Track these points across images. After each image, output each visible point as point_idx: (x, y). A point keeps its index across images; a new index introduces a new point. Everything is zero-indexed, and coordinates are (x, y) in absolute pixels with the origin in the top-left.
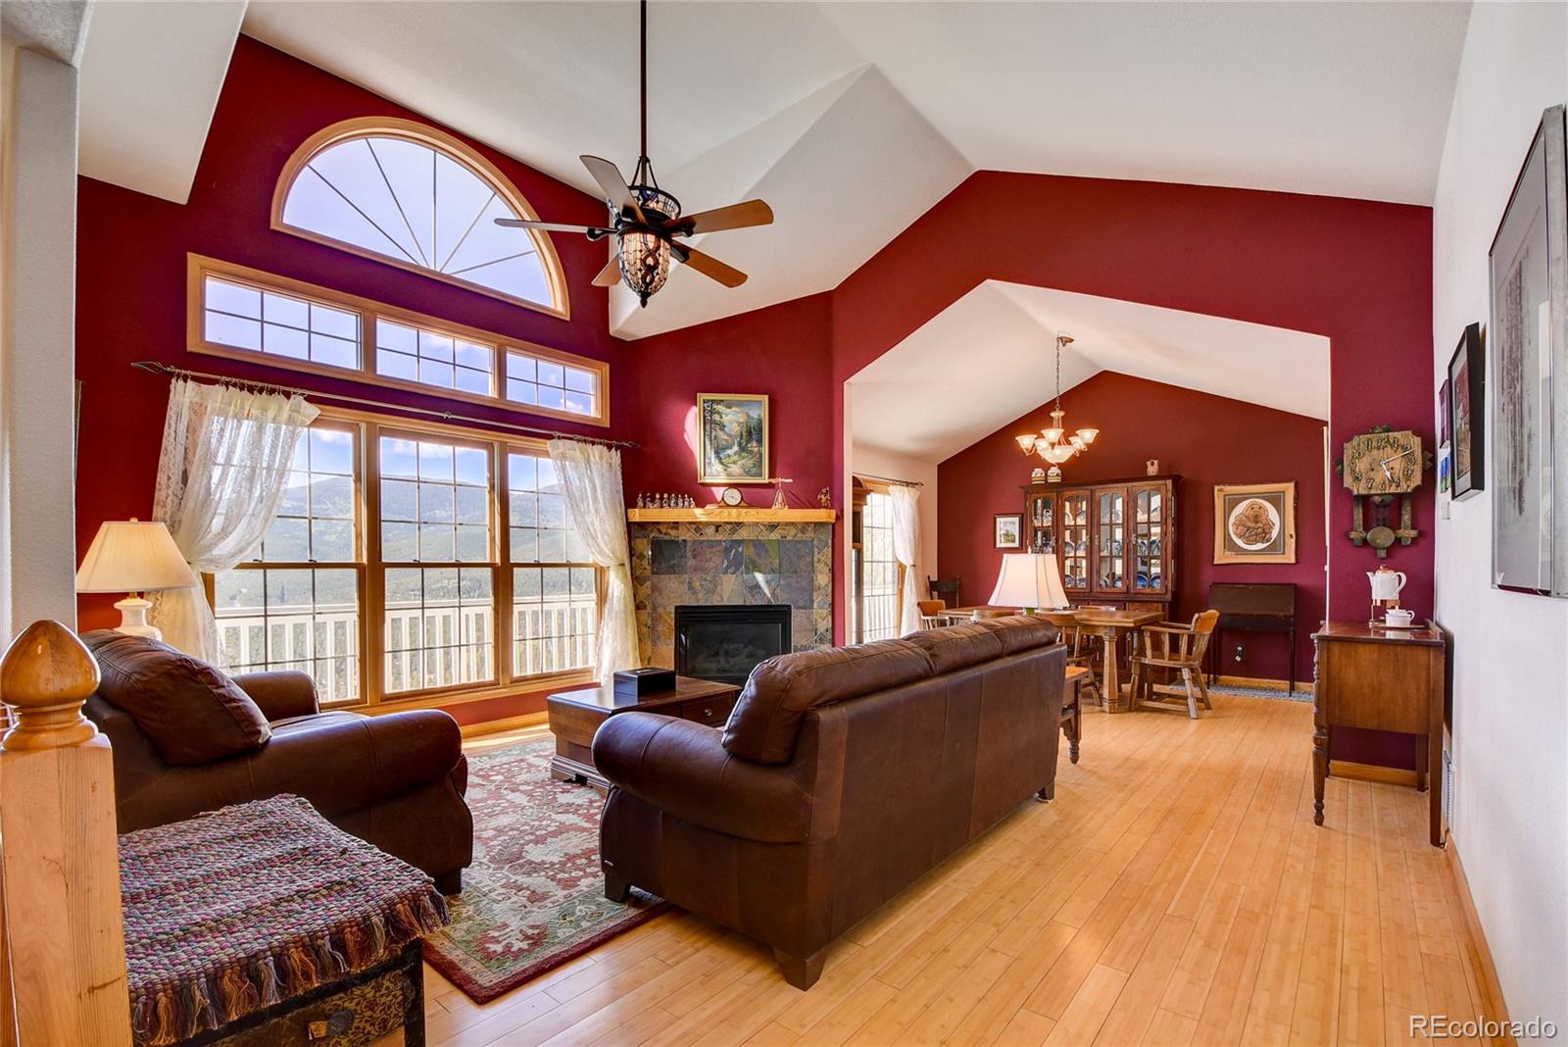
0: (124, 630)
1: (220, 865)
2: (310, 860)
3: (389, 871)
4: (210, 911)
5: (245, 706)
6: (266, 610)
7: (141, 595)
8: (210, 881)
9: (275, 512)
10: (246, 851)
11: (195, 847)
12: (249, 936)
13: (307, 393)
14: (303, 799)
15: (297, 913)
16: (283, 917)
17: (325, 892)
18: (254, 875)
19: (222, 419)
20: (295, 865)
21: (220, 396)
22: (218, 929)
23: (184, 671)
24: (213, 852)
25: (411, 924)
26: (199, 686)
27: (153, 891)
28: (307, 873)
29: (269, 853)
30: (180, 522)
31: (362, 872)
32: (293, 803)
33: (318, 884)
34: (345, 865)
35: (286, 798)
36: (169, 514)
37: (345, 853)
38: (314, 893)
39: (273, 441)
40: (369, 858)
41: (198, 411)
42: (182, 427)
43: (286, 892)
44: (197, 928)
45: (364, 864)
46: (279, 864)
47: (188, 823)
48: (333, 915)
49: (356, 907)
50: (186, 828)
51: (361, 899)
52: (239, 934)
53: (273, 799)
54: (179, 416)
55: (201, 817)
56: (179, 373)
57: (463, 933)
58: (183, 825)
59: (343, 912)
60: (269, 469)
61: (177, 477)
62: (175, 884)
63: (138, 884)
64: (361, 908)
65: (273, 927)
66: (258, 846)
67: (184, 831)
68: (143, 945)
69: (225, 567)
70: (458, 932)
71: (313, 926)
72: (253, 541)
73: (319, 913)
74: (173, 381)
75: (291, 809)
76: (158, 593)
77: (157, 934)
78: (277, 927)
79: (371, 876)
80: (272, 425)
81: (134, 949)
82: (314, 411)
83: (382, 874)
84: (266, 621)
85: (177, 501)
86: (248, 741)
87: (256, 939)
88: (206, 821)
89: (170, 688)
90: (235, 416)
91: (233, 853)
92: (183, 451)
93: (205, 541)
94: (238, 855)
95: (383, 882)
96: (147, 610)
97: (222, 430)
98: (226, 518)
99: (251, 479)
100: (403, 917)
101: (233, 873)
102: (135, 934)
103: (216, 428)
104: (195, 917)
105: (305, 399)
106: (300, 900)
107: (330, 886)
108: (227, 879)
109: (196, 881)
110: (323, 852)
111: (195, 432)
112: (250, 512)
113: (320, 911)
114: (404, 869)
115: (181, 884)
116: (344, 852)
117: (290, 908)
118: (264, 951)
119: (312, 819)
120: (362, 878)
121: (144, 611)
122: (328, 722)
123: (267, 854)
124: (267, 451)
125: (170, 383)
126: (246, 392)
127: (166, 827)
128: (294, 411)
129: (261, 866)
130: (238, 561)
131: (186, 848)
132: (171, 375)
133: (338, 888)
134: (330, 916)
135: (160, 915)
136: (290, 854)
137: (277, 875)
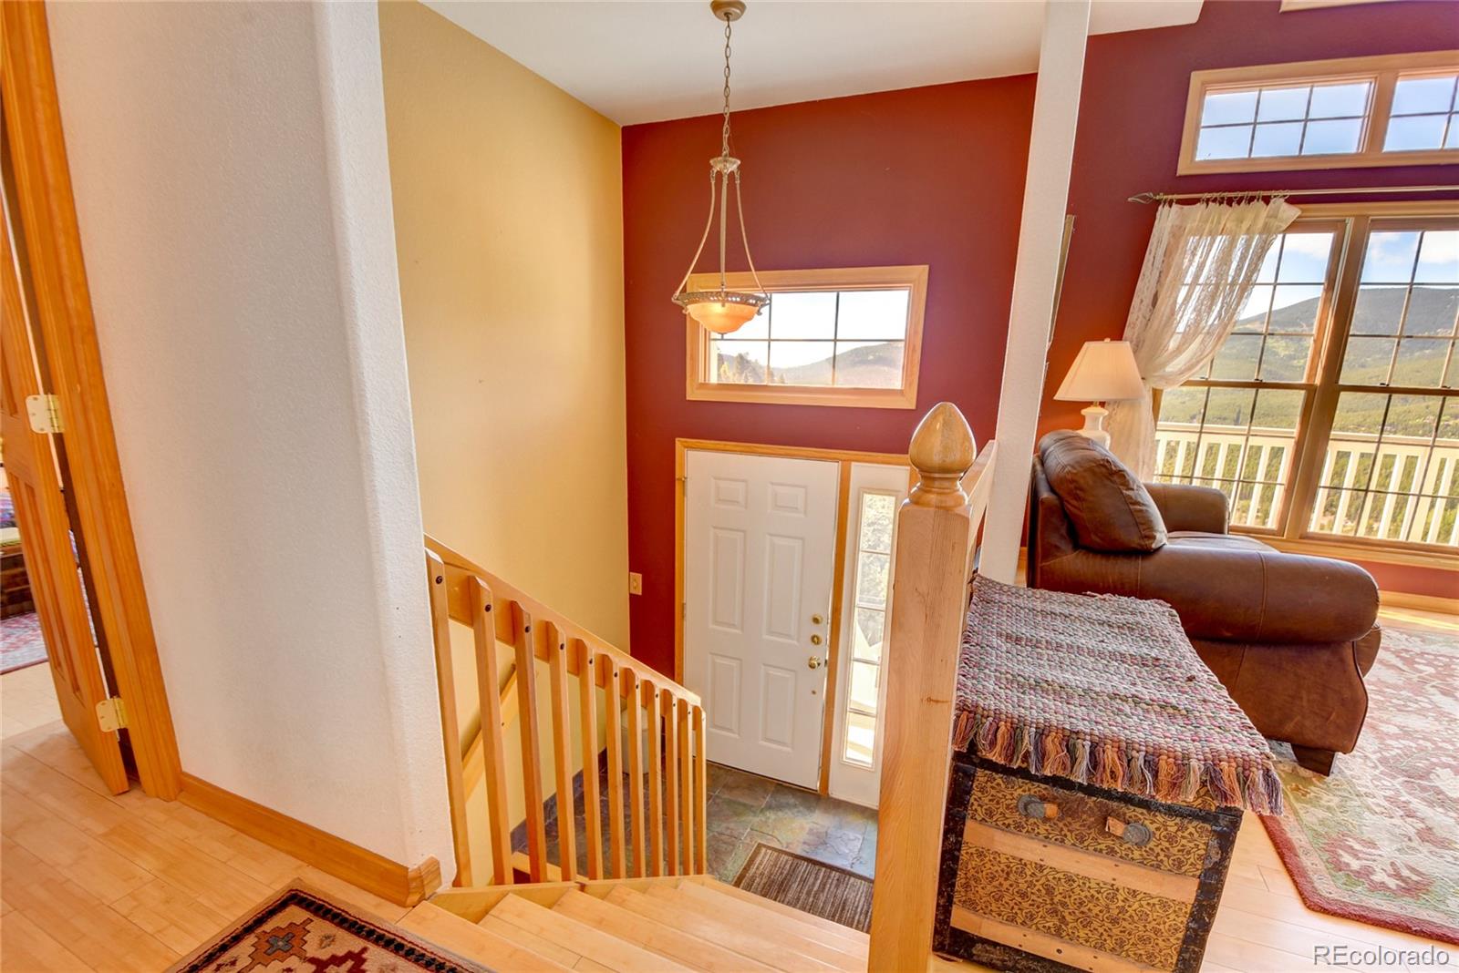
0: (1083, 433)
1: (1084, 641)
2: (1157, 671)
3: (1229, 721)
4: (1060, 676)
5: (1147, 511)
6: (1202, 427)
7: (1102, 404)
8: (1071, 651)
9: (1229, 329)
10: (1109, 639)
11: (1073, 618)
12: (1080, 713)
13: (1289, 193)
14: (1174, 612)
15: (1125, 715)
16: (1112, 712)
17: (1158, 709)
18: (1106, 662)
19: (1197, 237)
20: (1143, 670)
21: (1200, 212)
22: (1060, 694)
23: (1104, 470)
24: (1083, 628)
25: (1232, 790)
26: (1112, 484)
27: (1031, 640)
28: (1150, 682)
29: (1125, 648)
30: (1144, 341)
31: (1200, 708)
32: (1164, 612)
33: (1155, 698)
34: (1186, 693)
35: (1160, 604)
36: (1136, 335)
37: (1191, 681)
38: (1148, 705)
39: (1242, 253)
40: (1213, 697)
41: (1178, 234)
42: (1161, 252)
43: (1123, 691)
44: (1045, 685)
45: (1205, 701)
46: (1129, 662)
47: (1077, 596)
48: (1156, 735)
49: (1180, 739)
50: (1073, 600)
51: (1188, 734)
52: (1073, 707)
53: (1148, 601)
54: (1159, 242)
55: (1089, 595)
56: (1166, 200)
57: (1315, 821)
58: (1072, 597)
59: (1165, 737)
60: (1233, 284)
61: (1148, 301)
62: (1047, 642)
63: (1024, 631)
64: (1184, 743)
65: (1101, 717)
66: (1120, 638)
67: (1072, 603)
68: (1007, 679)
69: (1173, 384)
70: (1312, 815)
71: (1134, 735)
72: (1202, 359)
73: (1144, 726)
74: (1160, 207)
75: (1160, 617)
76: (1117, 403)
77: (1019, 675)
78: (1104, 718)
79: (1208, 717)
80: (1245, 237)
81: (1000, 678)
82: (1293, 212)
83: (1220, 721)
84: (1200, 438)
85: (1145, 322)
86: (1143, 543)
87: (1084, 719)
88: (1089, 600)
89: (1091, 482)
90: (1210, 233)
91: (1098, 636)
92: (1158, 274)
93: (1162, 359)
94: (1101, 639)
95: (1219, 730)
96: (1104, 418)
97: (1195, 249)
98: (1183, 337)
99: (1213, 298)
100: (1225, 778)
101: (1091, 652)
102: (1005, 667)
103: (1190, 246)
104: (1048, 675)
105: (1287, 201)
106: (1133, 705)
107: (1164, 706)
108: (1084, 656)
109: (1061, 646)
110: (1172, 670)
111: (1171, 254)
112: (1205, 330)
113: (1145, 724)
114: (1245, 727)
115: (1051, 643)
116: (1191, 679)
117: (1121, 707)
118: (1085, 734)
119: (1175, 634)
120: (1198, 714)
121: (1101, 419)
122: (1231, 545)
123: (1123, 648)
124: (1234, 265)
125: (1157, 210)
126: (1225, 205)
127: (1060, 594)
128: (1271, 217)
129: (1113, 657)
130: (1184, 378)
131: (1066, 617)
132: (1158, 202)
133: (1171, 711)
134: (1153, 734)
135: (1027, 661)
136: (1142, 657)
137: (1124, 672)
